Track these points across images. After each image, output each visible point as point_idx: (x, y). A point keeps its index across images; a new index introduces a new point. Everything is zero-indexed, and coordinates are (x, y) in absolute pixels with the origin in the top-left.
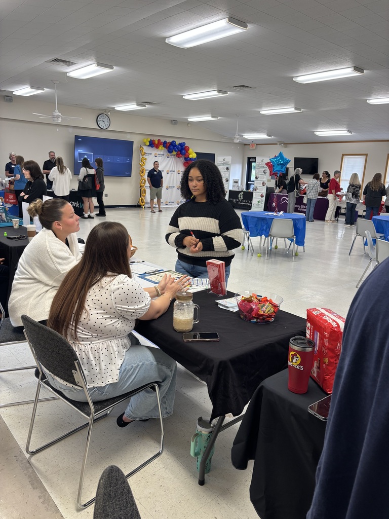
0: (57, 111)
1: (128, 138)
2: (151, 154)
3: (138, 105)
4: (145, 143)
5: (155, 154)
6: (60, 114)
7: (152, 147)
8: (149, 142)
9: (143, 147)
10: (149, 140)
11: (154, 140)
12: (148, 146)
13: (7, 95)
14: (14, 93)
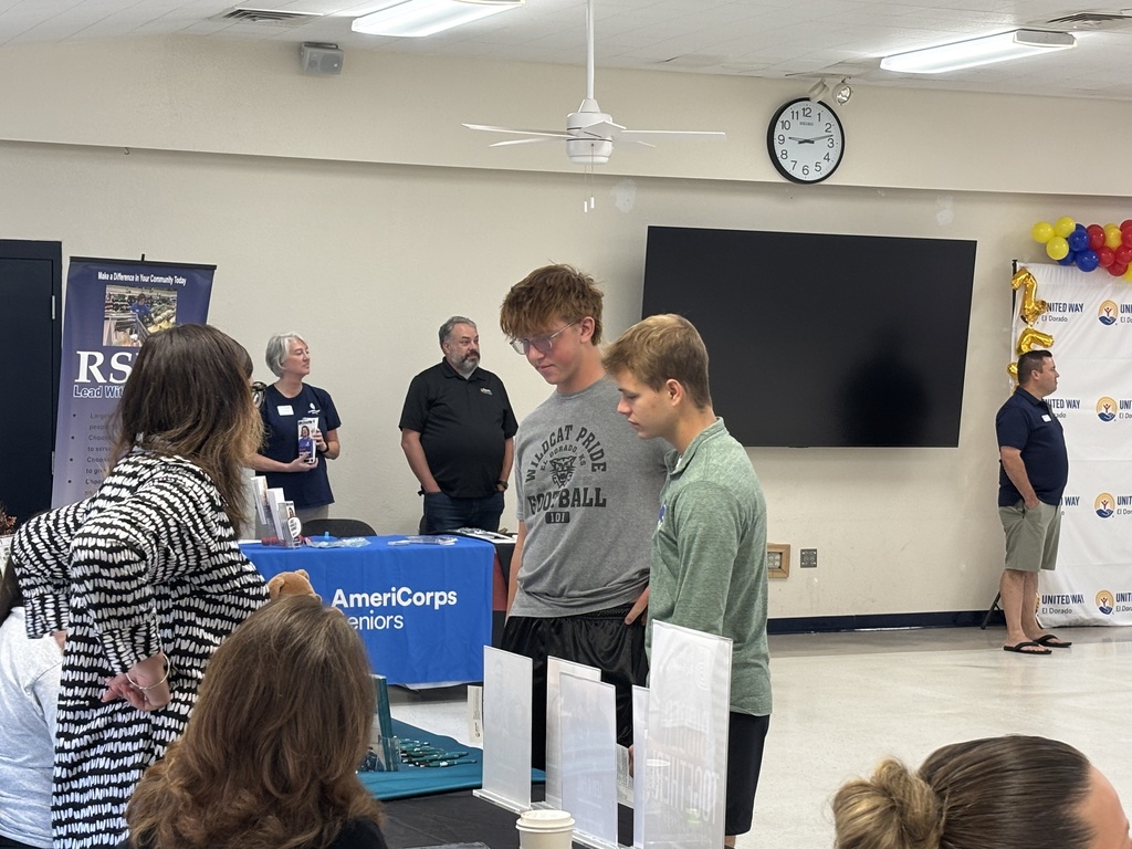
0: (593, 104)
1: (942, 224)
2: (1076, 308)
3: (1027, 33)
4: (1044, 246)
5: (1106, 306)
6: (608, 119)
7: (1086, 268)
8: (1071, 240)
9: (1033, 269)
10: (1070, 227)
11: (1095, 229)
12: (1063, 262)
13: (311, 39)
14: (357, 27)
